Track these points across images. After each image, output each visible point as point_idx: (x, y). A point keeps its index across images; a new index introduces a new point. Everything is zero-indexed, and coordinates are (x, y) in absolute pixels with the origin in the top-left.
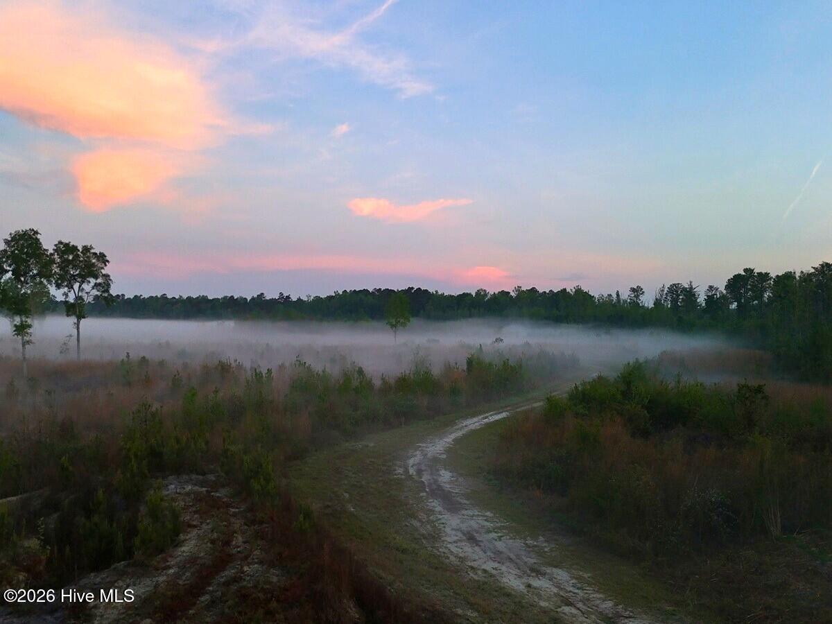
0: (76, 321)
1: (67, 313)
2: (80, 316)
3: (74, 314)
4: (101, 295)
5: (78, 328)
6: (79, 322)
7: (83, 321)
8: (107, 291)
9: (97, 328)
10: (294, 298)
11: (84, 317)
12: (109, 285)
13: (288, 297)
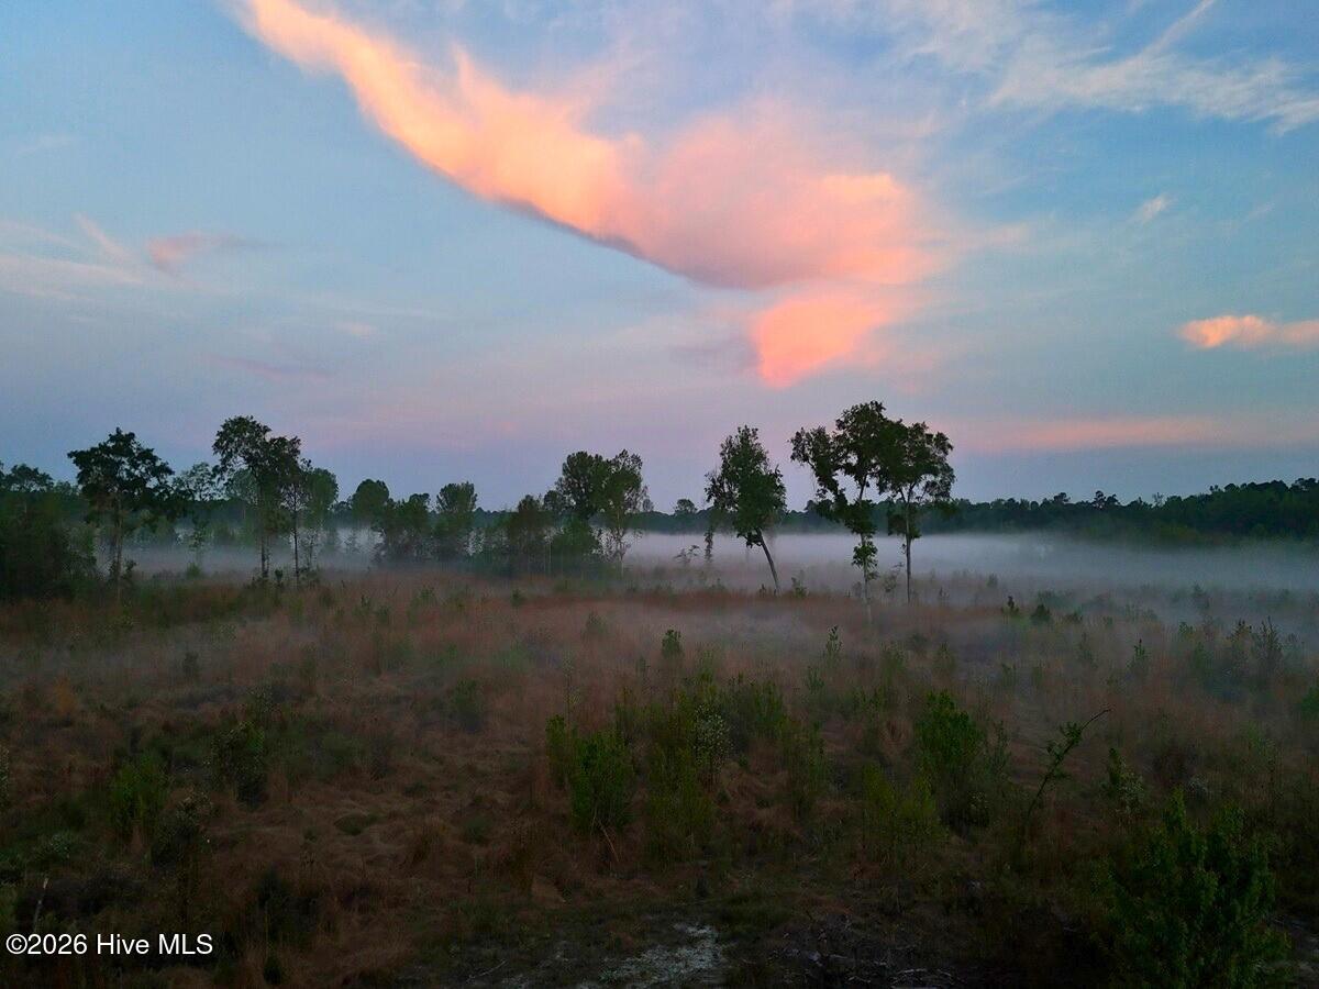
0: (905, 541)
1: (889, 528)
2: (912, 536)
3: (900, 531)
4: (936, 502)
5: (908, 554)
6: (909, 542)
7: (914, 543)
8: (946, 494)
9: (938, 552)
10: (1124, 501)
11: (917, 537)
12: (948, 486)
13: (1112, 499)
